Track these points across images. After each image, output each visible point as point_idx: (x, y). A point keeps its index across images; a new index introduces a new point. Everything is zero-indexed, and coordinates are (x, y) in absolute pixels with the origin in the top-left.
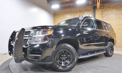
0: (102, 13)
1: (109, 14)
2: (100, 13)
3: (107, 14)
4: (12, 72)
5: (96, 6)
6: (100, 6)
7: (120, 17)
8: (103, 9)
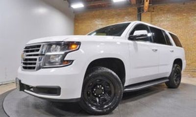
0: (152, 19)
1: (161, 21)
2: (148, 18)
3: (158, 21)
4: (8, 116)
5: (143, 7)
6: (149, 7)
7: (177, 25)
8: (153, 13)
